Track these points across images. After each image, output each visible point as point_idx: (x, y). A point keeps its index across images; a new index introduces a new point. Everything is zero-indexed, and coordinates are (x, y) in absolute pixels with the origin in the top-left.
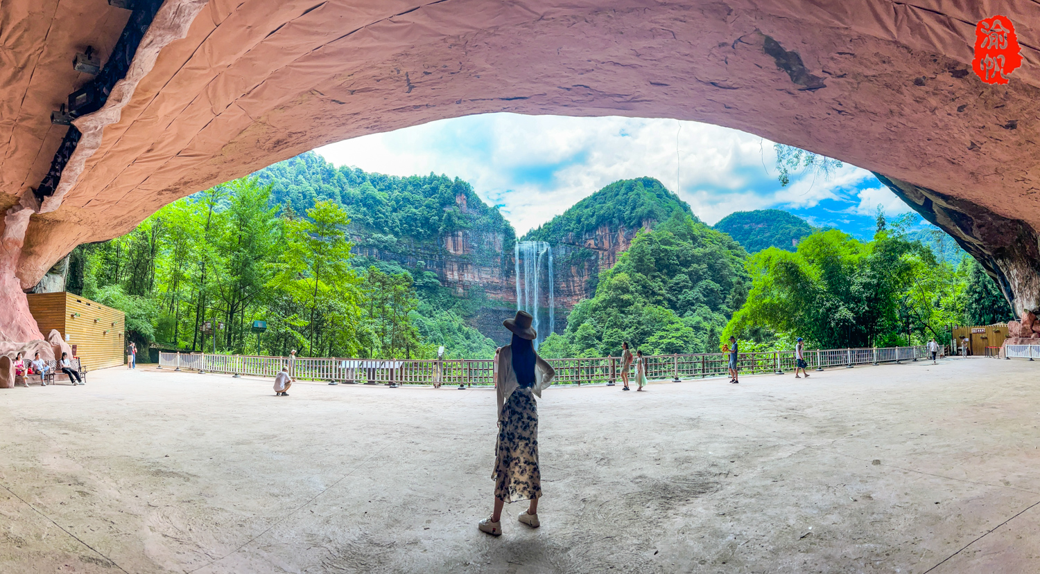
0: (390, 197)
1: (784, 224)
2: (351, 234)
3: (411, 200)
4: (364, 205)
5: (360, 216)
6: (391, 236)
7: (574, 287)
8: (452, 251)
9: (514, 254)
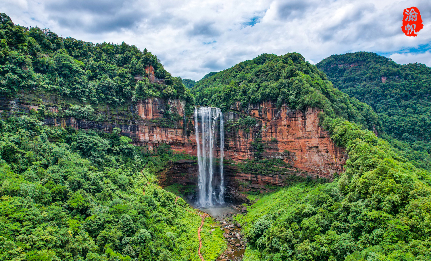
0: (86, 64)
1: (373, 64)
2: (47, 106)
3: (106, 69)
4: (60, 74)
5: (57, 87)
6: (88, 106)
7: (240, 145)
8: (143, 116)
9: (194, 118)
